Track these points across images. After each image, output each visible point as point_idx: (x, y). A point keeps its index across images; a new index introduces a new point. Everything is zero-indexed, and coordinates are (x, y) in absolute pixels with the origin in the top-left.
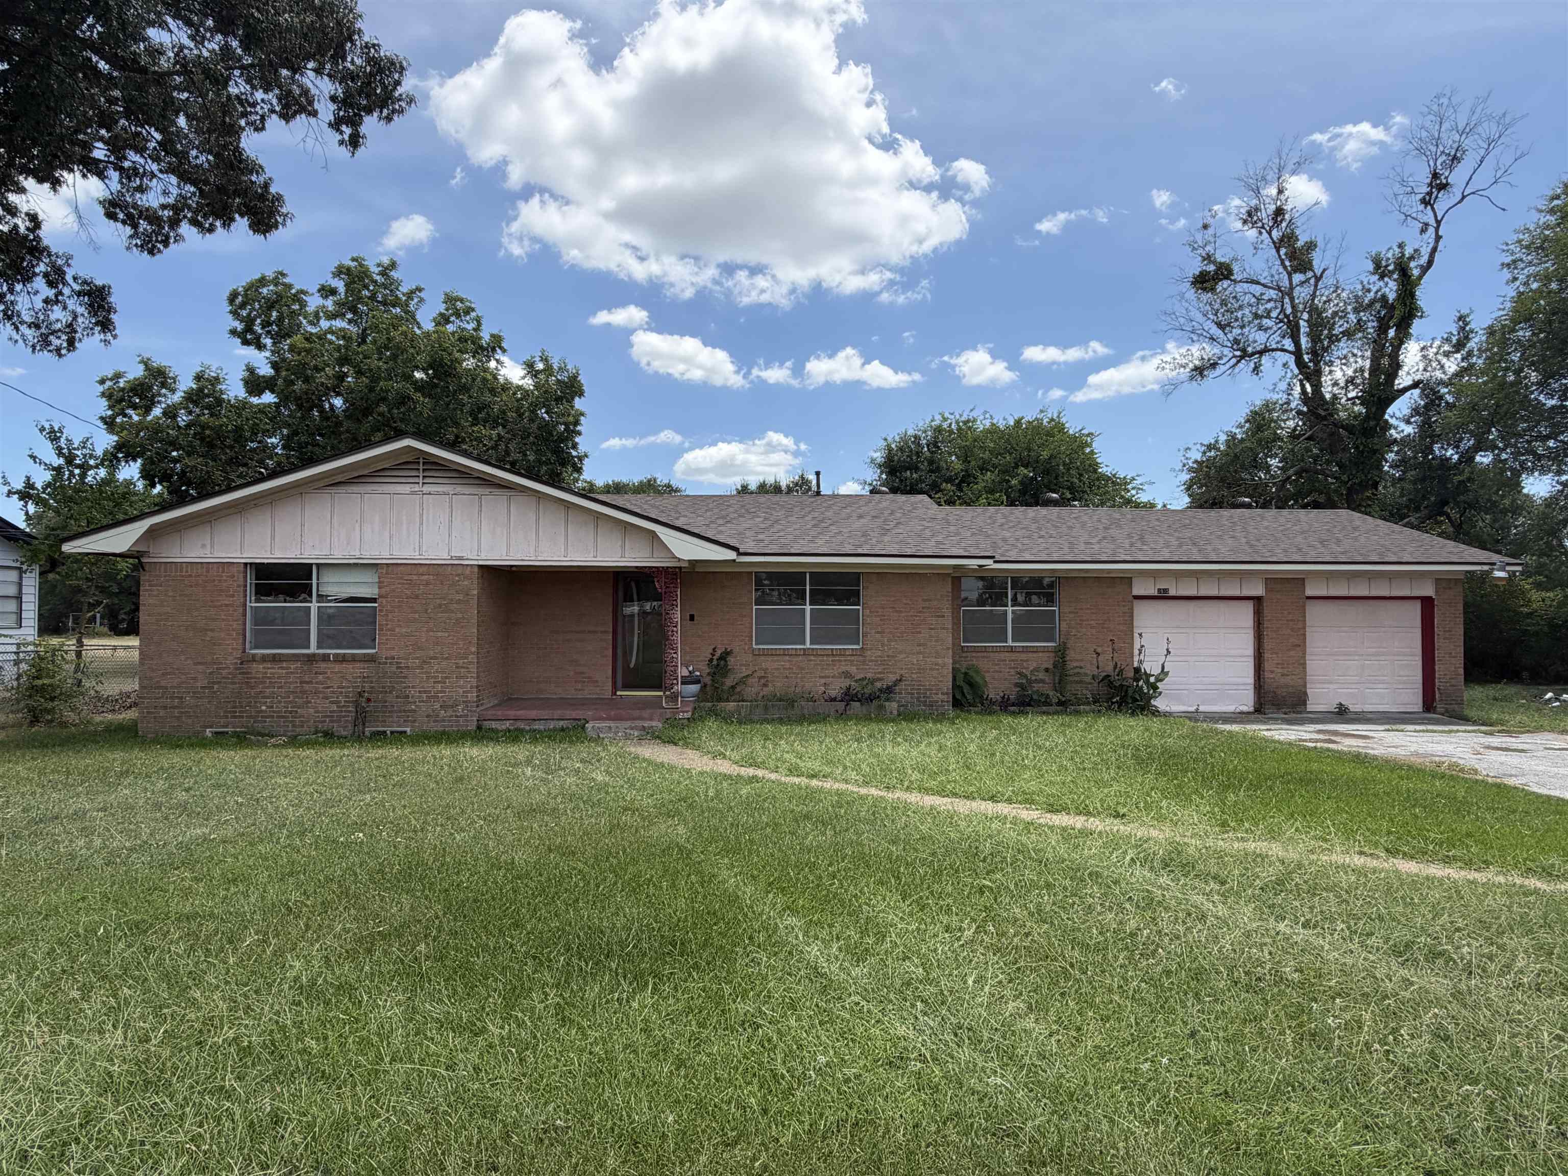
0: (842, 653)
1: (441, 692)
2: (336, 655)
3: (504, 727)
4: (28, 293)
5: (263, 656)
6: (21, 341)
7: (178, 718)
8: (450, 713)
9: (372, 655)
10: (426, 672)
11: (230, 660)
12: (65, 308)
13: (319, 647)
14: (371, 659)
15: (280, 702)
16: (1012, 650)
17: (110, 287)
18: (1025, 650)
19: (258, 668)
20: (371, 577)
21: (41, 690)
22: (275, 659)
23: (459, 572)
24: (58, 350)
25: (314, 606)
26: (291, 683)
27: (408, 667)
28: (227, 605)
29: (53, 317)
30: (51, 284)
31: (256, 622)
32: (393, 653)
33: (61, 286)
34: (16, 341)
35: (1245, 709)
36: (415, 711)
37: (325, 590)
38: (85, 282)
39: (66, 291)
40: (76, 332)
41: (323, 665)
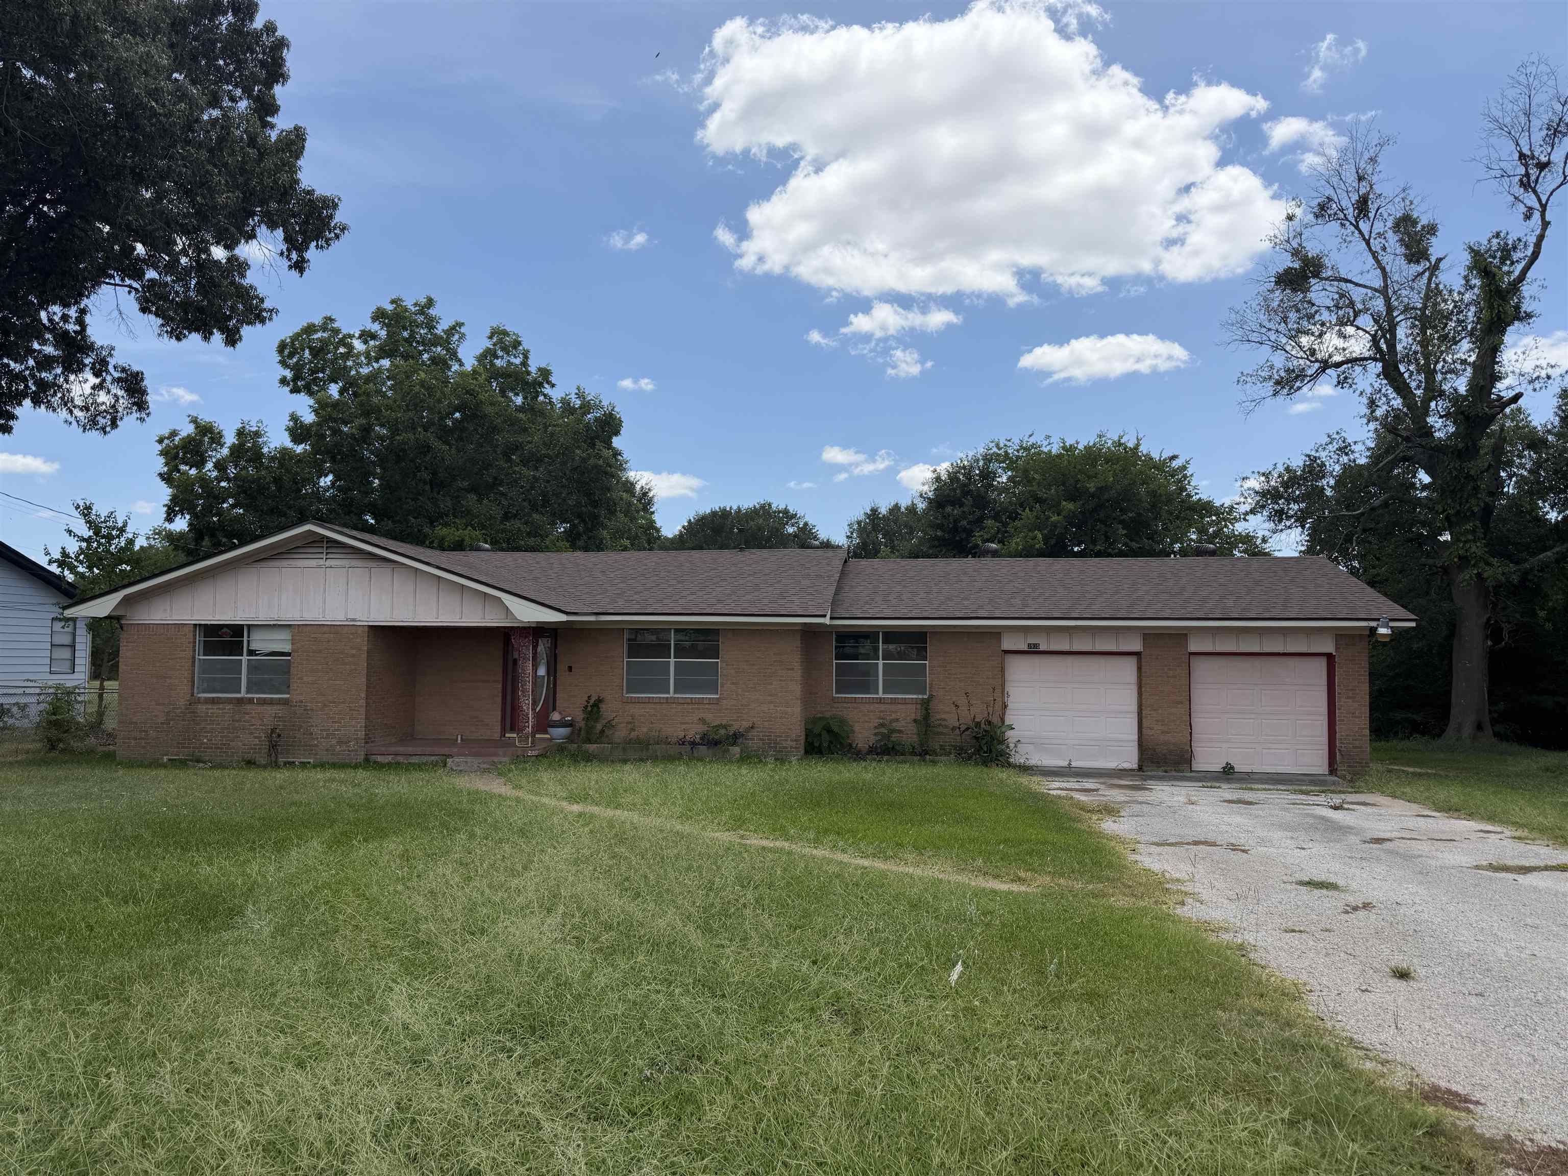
0: (700, 702)
1: (337, 730)
2: (258, 699)
3: (387, 761)
4: (80, 382)
5: (206, 699)
6: (74, 423)
7: (144, 747)
8: (344, 747)
9: (288, 699)
10: (326, 714)
11: (182, 702)
12: (109, 392)
13: (248, 692)
14: (286, 702)
15: (217, 736)
16: (880, 701)
17: (142, 374)
18: (894, 701)
19: (202, 708)
20: (285, 635)
21: (56, 724)
22: (213, 701)
23: (353, 631)
24: (103, 429)
25: (245, 658)
26: (225, 721)
27: (312, 710)
28: (180, 658)
29: (100, 400)
30: (97, 375)
31: (203, 672)
32: (302, 698)
33: (104, 374)
34: (70, 423)
35: (1126, 765)
36: (316, 745)
37: (254, 646)
38: (124, 370)
39: (109, 378)
40: (117, 412)
41: (248, 707)
